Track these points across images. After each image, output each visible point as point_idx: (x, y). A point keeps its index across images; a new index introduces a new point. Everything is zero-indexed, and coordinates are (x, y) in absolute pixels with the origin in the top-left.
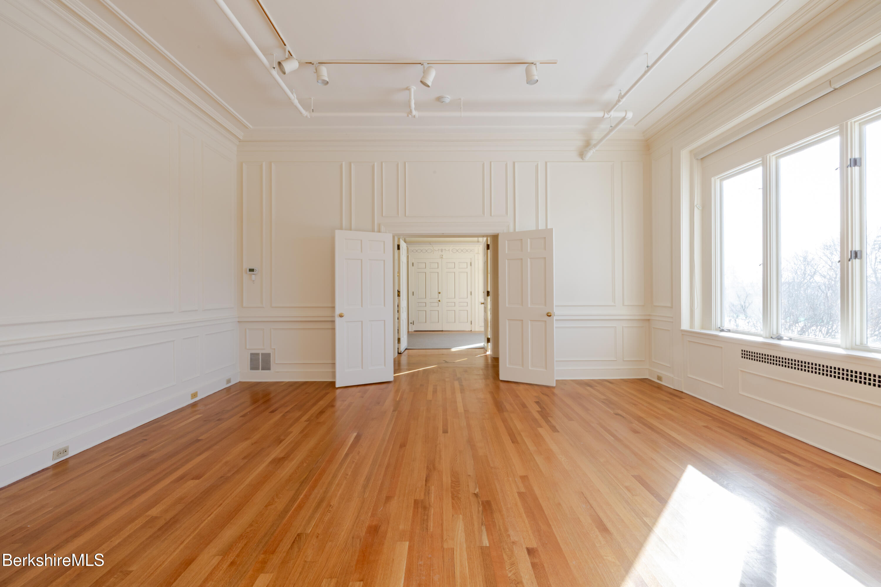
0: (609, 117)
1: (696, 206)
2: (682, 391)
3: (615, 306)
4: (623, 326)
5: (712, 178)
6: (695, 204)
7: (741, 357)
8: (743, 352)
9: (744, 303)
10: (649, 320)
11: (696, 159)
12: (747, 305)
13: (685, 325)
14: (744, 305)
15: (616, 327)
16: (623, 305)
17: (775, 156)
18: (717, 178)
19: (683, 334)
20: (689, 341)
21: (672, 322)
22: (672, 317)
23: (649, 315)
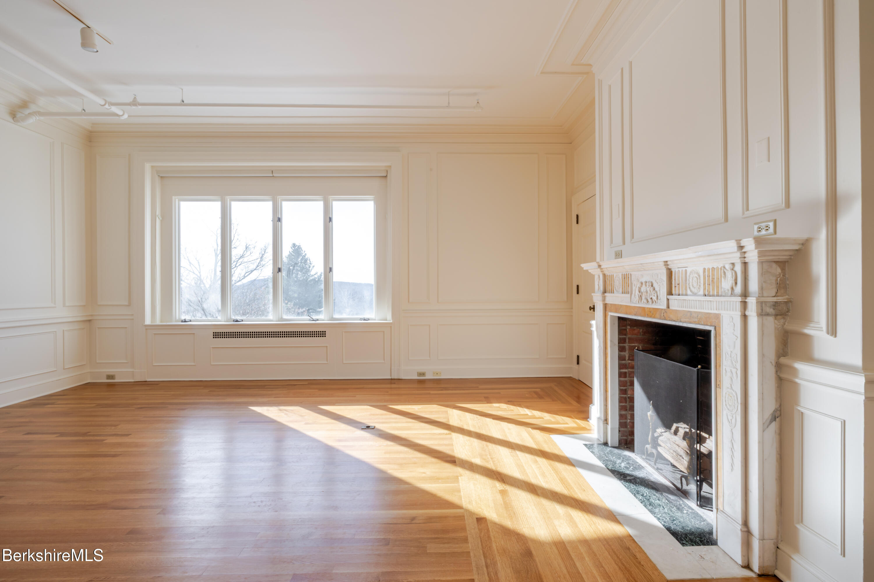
0: (108, 108)
1: (158, 215)
2: (145, 380)
3: (55, 307)
4: (63, 330)
5: (173, 197)
6: (157, 214)
7: (213, 337)
8: (215, 334)
9: (201, 299)
10: (90, 321)
11: (158, 175)
12: (203, 300)
13: (148, 321)
14: (201, 300)
15: (56, 332)
16: (64, 305)
17: (230, 199)
18: (177, 198)
19: (146, 329)
20: (155, 334)
21: (133, 319)
22: (133, 315)
23: (92, 315)
